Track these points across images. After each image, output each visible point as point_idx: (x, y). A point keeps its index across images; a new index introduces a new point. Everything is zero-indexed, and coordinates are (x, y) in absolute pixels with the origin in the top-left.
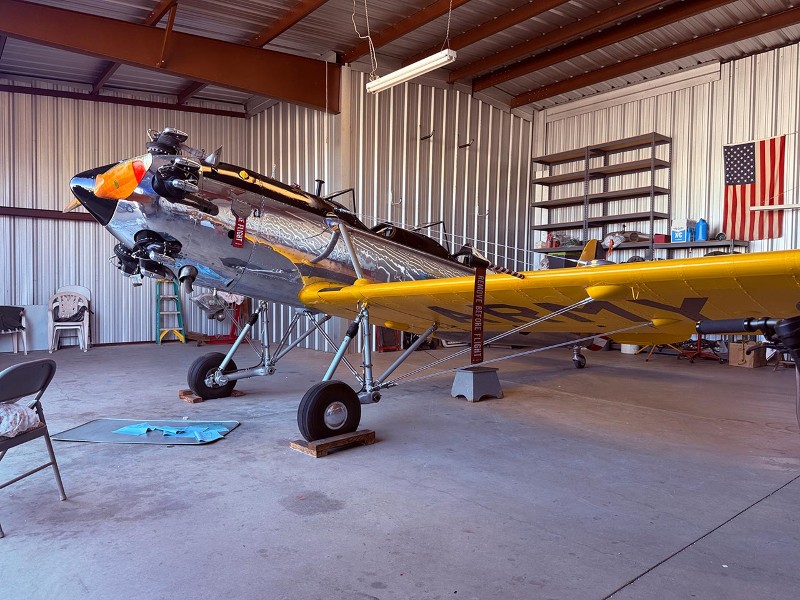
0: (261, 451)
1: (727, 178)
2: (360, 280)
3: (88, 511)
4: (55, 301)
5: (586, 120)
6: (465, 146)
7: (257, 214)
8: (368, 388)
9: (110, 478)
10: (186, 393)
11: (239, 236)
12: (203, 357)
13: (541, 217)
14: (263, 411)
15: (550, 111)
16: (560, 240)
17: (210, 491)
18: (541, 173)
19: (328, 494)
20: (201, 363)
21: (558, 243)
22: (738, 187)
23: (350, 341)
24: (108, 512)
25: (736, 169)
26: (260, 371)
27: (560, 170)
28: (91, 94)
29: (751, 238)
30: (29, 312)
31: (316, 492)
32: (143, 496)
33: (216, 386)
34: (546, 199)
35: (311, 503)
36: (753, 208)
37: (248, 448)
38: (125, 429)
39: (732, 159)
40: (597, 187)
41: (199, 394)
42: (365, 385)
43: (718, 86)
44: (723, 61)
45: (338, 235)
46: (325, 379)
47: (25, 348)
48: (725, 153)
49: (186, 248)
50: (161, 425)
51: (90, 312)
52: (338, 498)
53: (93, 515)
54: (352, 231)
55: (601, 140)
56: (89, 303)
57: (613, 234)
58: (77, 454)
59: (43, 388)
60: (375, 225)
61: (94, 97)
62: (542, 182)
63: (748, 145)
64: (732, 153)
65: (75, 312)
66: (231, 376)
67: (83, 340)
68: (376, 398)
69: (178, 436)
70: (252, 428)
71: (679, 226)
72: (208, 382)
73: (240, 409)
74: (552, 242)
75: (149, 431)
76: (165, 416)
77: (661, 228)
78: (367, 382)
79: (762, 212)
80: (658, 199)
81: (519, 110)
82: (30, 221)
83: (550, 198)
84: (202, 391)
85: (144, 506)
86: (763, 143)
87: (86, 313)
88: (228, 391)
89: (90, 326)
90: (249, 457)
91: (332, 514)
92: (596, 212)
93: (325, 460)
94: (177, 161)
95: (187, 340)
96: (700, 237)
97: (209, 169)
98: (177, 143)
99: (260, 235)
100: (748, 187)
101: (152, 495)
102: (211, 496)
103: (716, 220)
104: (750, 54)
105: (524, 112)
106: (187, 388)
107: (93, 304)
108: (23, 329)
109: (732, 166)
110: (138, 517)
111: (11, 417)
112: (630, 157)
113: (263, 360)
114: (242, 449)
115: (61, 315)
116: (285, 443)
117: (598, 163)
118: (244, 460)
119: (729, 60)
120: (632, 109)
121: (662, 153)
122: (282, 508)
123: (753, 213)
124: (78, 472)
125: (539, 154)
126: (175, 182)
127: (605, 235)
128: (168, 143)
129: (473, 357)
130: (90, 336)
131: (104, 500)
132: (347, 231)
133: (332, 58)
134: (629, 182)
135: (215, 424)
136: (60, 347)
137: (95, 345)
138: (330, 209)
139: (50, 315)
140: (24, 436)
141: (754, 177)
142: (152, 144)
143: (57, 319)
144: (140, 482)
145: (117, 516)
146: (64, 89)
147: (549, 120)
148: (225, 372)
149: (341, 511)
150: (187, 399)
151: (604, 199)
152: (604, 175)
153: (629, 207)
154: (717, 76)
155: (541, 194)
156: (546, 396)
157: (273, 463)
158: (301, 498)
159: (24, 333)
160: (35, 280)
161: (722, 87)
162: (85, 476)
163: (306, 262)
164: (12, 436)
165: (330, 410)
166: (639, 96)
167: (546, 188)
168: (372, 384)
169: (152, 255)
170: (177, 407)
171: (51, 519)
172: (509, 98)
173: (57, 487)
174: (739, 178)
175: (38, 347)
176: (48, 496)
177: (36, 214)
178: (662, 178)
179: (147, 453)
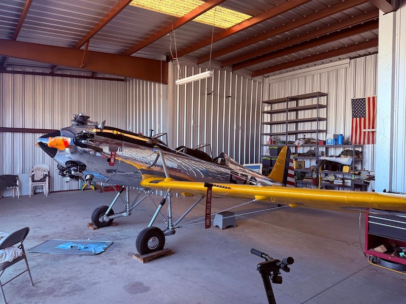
0: (119, 259)
1: (353, 115)
2: (167, 178)
3: (42, 291)
4: (33, 172)
5: (288, 83)
6: (230, 97)
7: (121, 150)
8: (170, 227)
9: (53, 274)
10: (91, 225)
11: (112, 161)
12: (99, 208)
13: (267, 129)
14: (124, 235)
15: (271, 78)
16: (276, 140)
17: (94, 281)
18: (267, 108)
19: (145, 283)
20: (97, 211)
21: (274, 142)
22: (358, 119)
23: (161, 207)
24: (51, 292)
25: (357, 110)
26: (125, 214)
27: (276, 107)
28: (50, 73)
29: (364, 143)
30: (20, 178)
31: (139, 282)
32: (65, 284)
33: (104, 222)
34: (269, 121)
35: (137, 288)
36: (365, 130)
37: (114, 257)
38: (61, 245)
39: (355, 105)
40: (292, 116)
41: (96, 225)
42: (169, 226)
43: (349, 70)
44: (351, 59)
45: (158, 156)
46: (149, 226)
47: (18, 194)
48: (352, 102)
49: (88, 166)
50: (78, 243)
51: (49, 177)
52: (149, 286)
53: (44, 294)
54: (166, 154)
55: (294, 94)
56: (49, 172)
57: (300, 139)
58: (40, 260)
59: (24, 238)
60: (177, 147)
61: (52, 74)
62: (268, 112)
63: (362, 99)
64: (355, 102)
65: (42, 177)
66: (111, 217)
67: (46, 190)
68: (174, 232)
69: (85, 250)
70: (119, 245)
71: (330, 137)
72: (101, 220)
73: (114, 234)
74: (271, 141)
75: (72, 247)
76: (80, 238)
77: (322, 137)
78: (170, 225)
79: (369, 132)
80: (321, 123)
81: (255, 78)
82: (21, 134)
83: (271, 120)
84: (97, 224)
85: (66, 289)
86: (369, 98)
87: (47, 178)
88: (110, 223)
89: (49, 183)
90: (114, 263)
91: (144, 294)
92: (292, 128)
93: (147, 265)
94: (84, 131)
95: (95, 189)
96: (340, 143)
97: (99, 131)
98: (85, 120)
99: (123, 157)
100: (363, 119)
101: (70, 283)
102: (94, 284)
103: (348, 134)
104: (363, 56)
105: (259, 79)
106: (91, 222)
107: (51, 172)
108: (17, 186)
109: (355, 108)
110: (63, 295)
111: (10, 253)
112: (308, 102)
113: (126, 208)
114: (112, 258)
115: (36, 179)
116: (130, 254)
117: (293, 104)
118: (112, 264)
119: (354, 58)
120: (309, 79)
121: (323, 101)
122: (124, 290)
123: (365, 132)
124: (39, 270)
125: (266, 99)
126: (83, 141)
127: (296, 139)
128: (81, 120)
129: (206, 225)
130: (49, 188)
131: (49, 286)
132: (163, 154)
133: (164, 58)
134: (307, 114)
135: (102, 243)
136: (35, 193)
137: (51, 192)
138: (155, 144)
139: (30, 178)
140: (16, 260)
141: (365, 114)
142: (74, 121)
143: (33, 181)
144: (65, 276)
145: (54, 294)
146: (38, 71)
147: (271, 82)
148: (108, 215)
149: (148, 292)
150: (91, 228)
151: (297, 122)
152: (296, 110)
153: (307, 126)
154: (348, 65)
155: (267, 118)
156: (257, 226)
157: (124, 266)
158: (133, 286)
159: (18, 188)
160: (24, 162)
161: (351, 70)
162: (42, 272)
163: (144, 168)
164: (10, 261)
165: (150, 240)
166: (313, 73)
167: (269, 115)
168: (172, 226)
169: (73, 173)
170: (86, 232)
171: (27, 295)
172: (251, 72)
173: (30, 279)
174: (358, 115)
175: (24, 194)
176: (26, 283)
177: (24, 131)
178: (322, 113)
179: (70, 260)
